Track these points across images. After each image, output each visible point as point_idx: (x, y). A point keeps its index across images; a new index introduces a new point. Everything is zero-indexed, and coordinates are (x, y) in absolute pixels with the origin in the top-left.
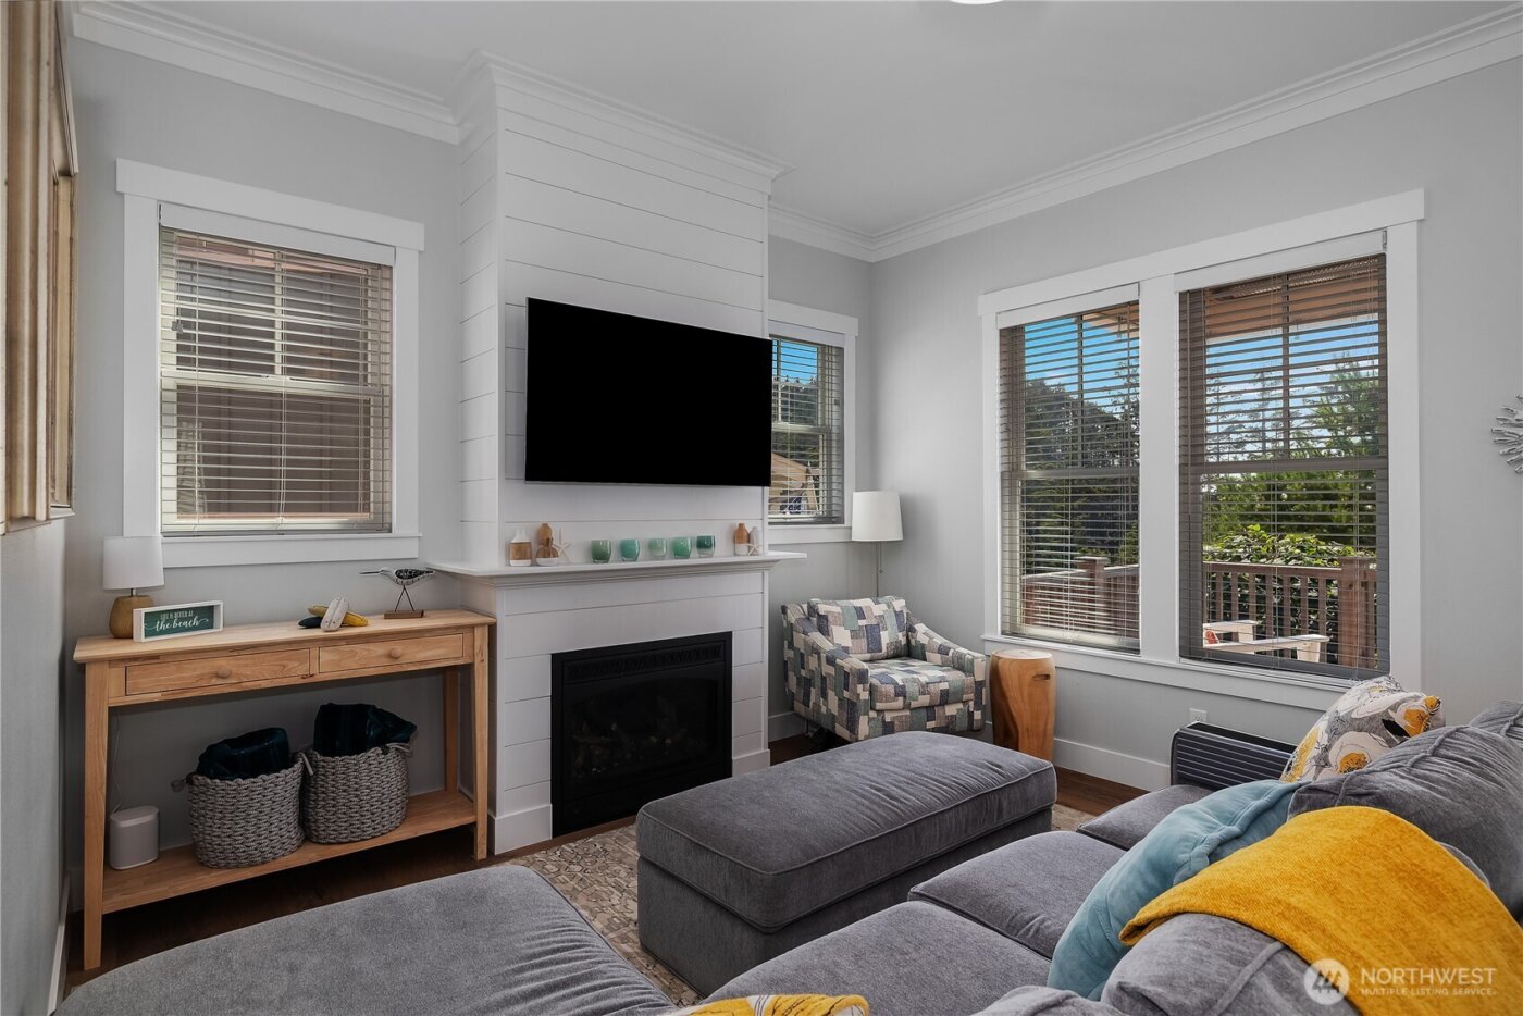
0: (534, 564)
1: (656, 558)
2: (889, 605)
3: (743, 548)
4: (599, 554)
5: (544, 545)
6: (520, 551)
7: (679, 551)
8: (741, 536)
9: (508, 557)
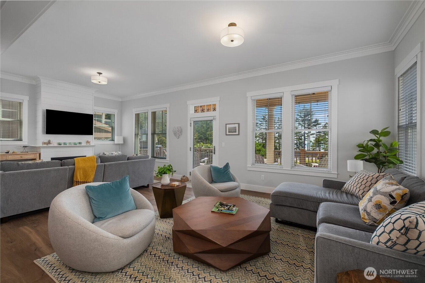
0: (47, 145)
1: (70, 145)
2: (118, 153)
3: (88, 144)
4: (60, 144)
5: (49, 142)
6: (44, 143)
7: (75, 144)
8: (88, 142)
9: (43, 144)
